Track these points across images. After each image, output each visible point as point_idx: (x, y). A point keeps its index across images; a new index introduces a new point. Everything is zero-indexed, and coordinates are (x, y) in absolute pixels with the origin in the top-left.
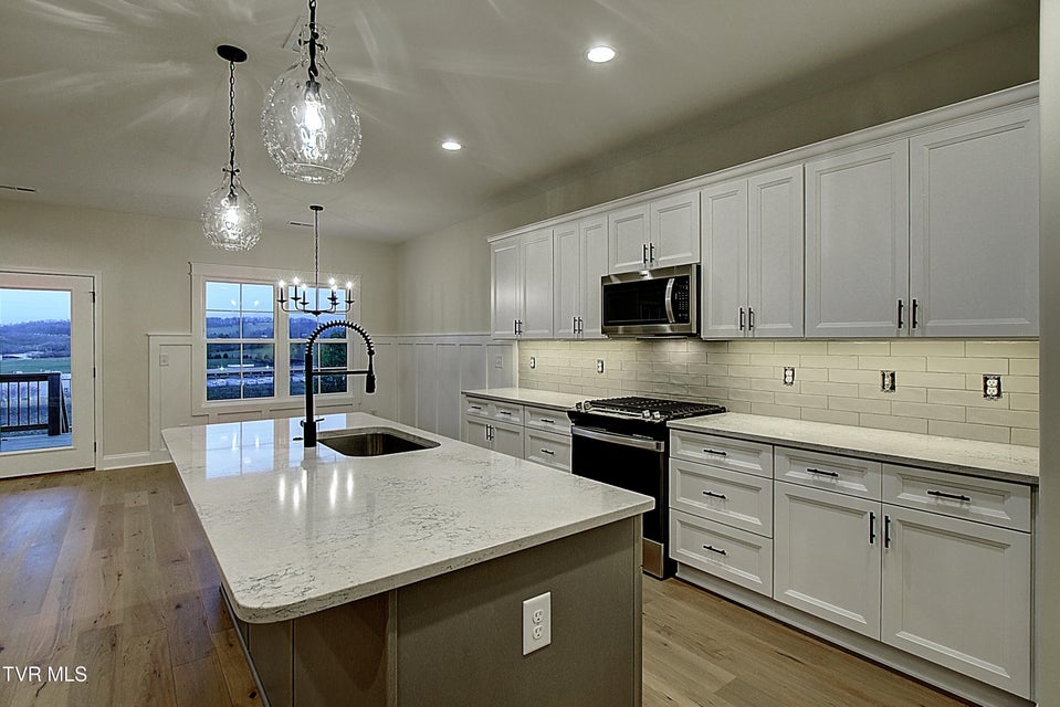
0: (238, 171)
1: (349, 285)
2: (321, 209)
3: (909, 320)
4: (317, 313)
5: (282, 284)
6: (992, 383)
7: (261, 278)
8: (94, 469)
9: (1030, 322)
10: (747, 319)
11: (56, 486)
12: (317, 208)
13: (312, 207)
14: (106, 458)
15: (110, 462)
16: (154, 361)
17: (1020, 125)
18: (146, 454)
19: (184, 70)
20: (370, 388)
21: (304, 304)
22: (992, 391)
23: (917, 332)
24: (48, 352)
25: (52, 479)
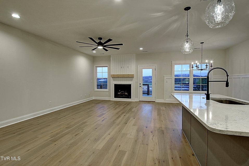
0: (189, 35)
1: (211, 62)
2: (203, 43)
4: (202, 70)
5: (193, 63)
7: (187, 63)
8: (155, 101)
11: (150, 103)
12: (202, 43)
13: (201, 43)
14: (157, 100)
15: (157, 101)
16: (165, 81)
18: (163, 100)
19: (176, 17)
20: (227, 85)
21: (198, 68)
24: (145, 82)
25: (149, 102)
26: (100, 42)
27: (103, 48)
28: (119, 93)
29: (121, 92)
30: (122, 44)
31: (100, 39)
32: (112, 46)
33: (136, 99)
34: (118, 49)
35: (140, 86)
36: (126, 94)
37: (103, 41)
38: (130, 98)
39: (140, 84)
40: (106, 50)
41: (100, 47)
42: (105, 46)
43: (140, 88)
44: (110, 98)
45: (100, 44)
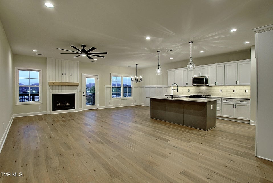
3: (237, 84)
6: (246, 91)
8: (97, 109)
9: (250, 84)
10: (216, 84)
12: (137, 64)
14: (99, 107)
16: (106, 90)
17: (249, 63)
22: (246, 92)
23: (238, 85)
26: (84, 49)
27: (86, 56)
28: (58, 105)
29: (60, 103)
30: (106, 53)
31: (84, 46)
32: (97, 55)
33: (80, 109)
34: (103, 57)
35: (84, 95)
36: (68, 104)
37: (87, 49)
38: (74, 108)
39: (84, 93)
40: (90, 58)
41: (84, 55)
42: (89, 54)
43: (84, 97)
44: (46, 112)
45: (83, 51)
